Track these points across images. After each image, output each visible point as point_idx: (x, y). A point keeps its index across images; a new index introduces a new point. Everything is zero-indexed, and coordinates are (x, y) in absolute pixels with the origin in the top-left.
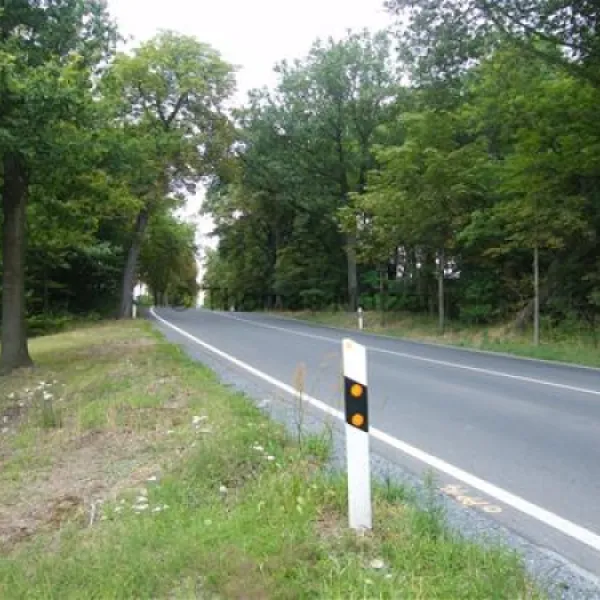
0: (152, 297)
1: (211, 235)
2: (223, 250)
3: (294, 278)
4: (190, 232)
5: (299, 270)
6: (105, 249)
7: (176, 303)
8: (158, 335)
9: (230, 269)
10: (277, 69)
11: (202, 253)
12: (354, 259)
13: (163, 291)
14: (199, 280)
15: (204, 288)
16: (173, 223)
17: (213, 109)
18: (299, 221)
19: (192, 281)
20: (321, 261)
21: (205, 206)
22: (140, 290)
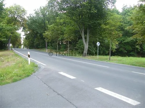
0: (13, 46)
1: (24, 36)
2: (26, 38)
3: (38, 44)
4: (20, 35)
5: (39, 42)
6: (5, 39)
7: (17, 47)
8: (14, 53)
9: (27, 41)
10: (34, 10)
11: (22, 38)
12: (46, 41)
13: (15, 45)
14: (22, 43)
15: (23, 45)
16: (17, 33)
17: (23, 17)
18: (38, 35)
19: (20, 43)
20: (41, 41)
21: (23, 30)
22: (11, 45)
